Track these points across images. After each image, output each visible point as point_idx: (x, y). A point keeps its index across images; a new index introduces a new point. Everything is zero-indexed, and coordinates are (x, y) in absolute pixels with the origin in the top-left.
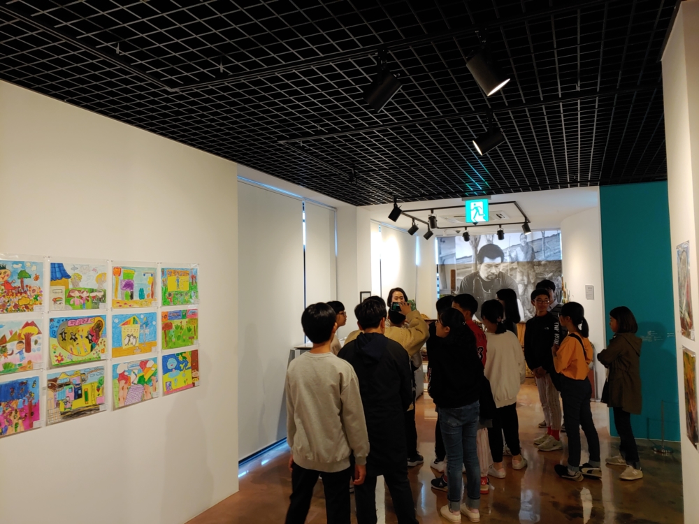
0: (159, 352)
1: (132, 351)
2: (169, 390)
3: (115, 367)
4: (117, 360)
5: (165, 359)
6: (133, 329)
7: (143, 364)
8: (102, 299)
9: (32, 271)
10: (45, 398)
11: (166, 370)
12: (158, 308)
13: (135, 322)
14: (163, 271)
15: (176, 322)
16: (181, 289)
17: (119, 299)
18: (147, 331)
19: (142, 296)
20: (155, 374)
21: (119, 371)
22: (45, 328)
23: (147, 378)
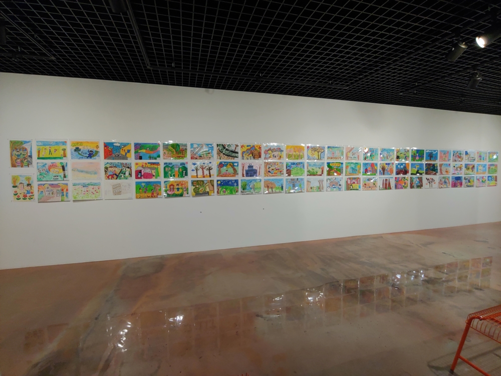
0: (487, 175)
2: (489, 185)
5: (488, 177)
6: (481, 168)
7: (483, 177)
8: (475, 160)
9: (462, 153)
10: (464, 181)
11: (488, 180)
12: (487, 163)
13: (482, 166)
14: (489, 153)
15: (491, 167)
17: (478, 160)
18: (484, 169)
19: (483, 159)
20: (486, 180)
21: (478, 178)
22: (464, 165)
23: (484, 181)
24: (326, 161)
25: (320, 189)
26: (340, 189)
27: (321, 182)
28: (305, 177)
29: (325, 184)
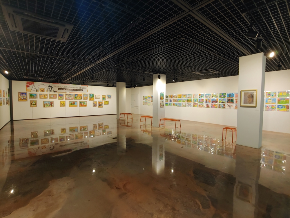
0: (277, 104)
1: (270, 104)
2: (278, 111)
3: (266, 105)
4: (266, 104)
5: (278, 106)
6: (271, 101)
7: (273, 106)
11: (278, 107)
12: (277, 98)
13: (271, 100)
14: (278, 92)
15: (282, 100)
16: (283, 95)
17: (267, 96)
18: (274, 101)
19: (272, 96)
20: (275, 107)
21: (267, 106)
23: (273, 108)
24: (187, 98)
25: (185, 106)
26: (191, 106)
27: (186, 104)
28: (182, 103)
29: (187, 105)
